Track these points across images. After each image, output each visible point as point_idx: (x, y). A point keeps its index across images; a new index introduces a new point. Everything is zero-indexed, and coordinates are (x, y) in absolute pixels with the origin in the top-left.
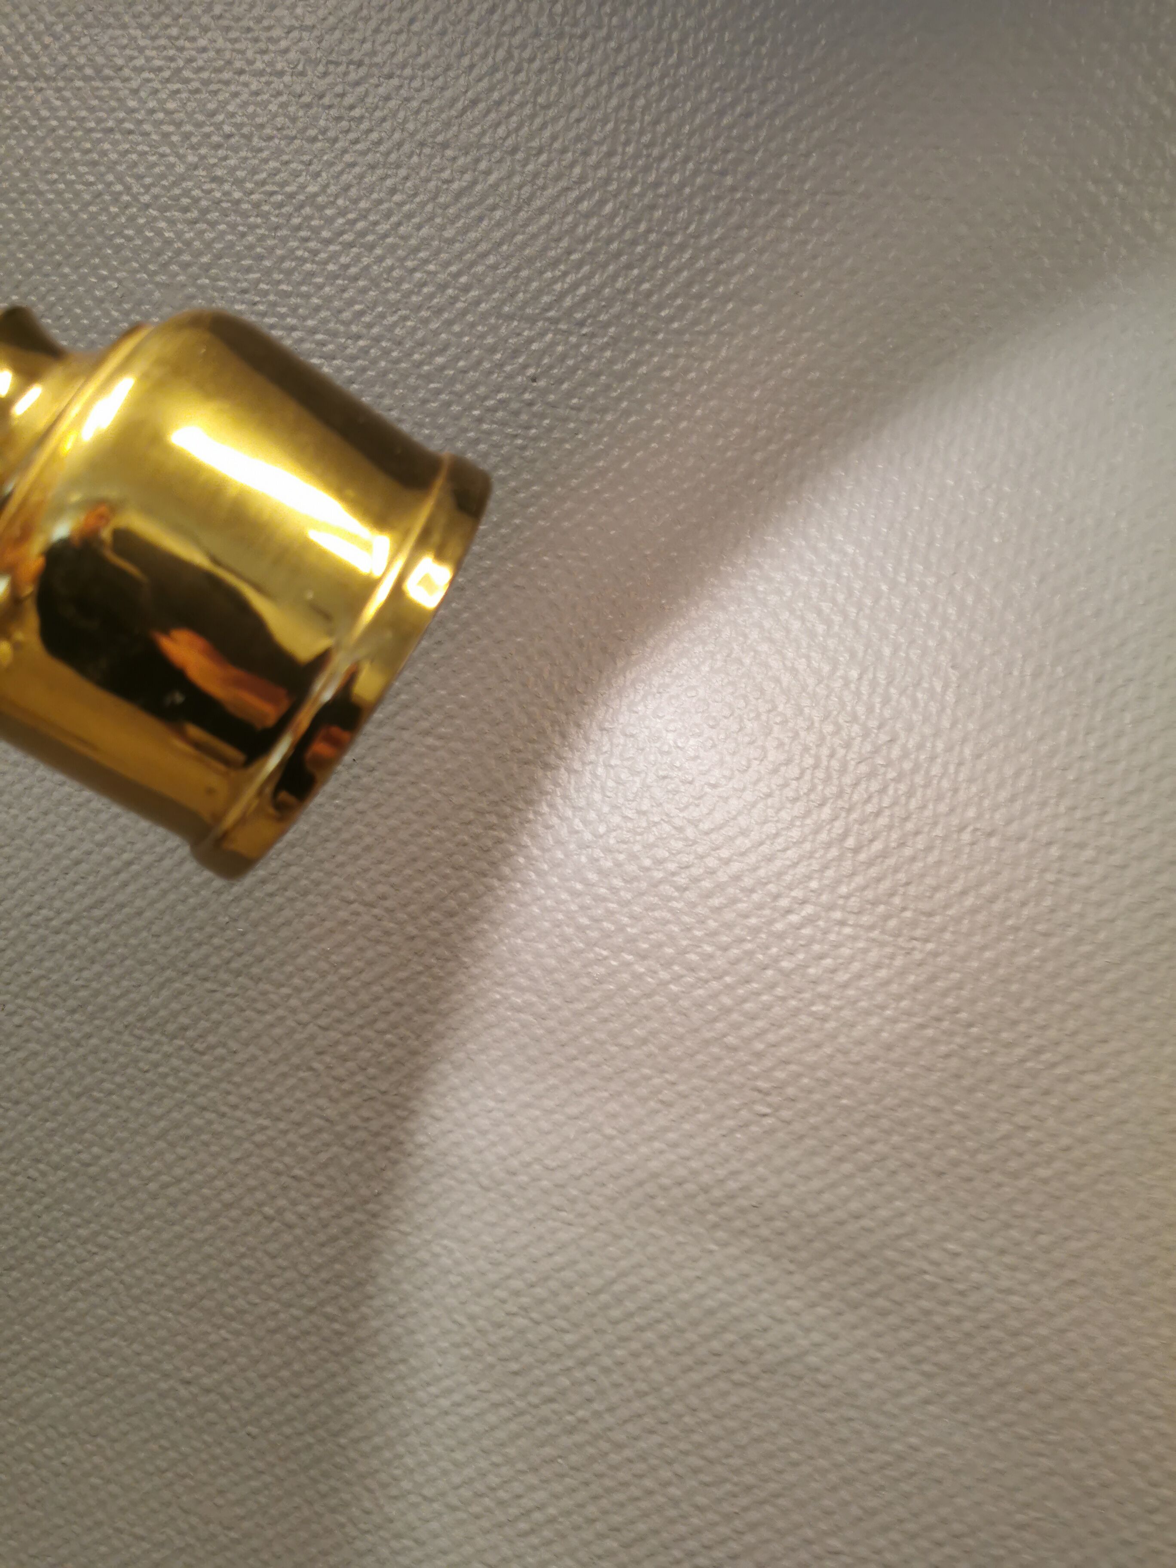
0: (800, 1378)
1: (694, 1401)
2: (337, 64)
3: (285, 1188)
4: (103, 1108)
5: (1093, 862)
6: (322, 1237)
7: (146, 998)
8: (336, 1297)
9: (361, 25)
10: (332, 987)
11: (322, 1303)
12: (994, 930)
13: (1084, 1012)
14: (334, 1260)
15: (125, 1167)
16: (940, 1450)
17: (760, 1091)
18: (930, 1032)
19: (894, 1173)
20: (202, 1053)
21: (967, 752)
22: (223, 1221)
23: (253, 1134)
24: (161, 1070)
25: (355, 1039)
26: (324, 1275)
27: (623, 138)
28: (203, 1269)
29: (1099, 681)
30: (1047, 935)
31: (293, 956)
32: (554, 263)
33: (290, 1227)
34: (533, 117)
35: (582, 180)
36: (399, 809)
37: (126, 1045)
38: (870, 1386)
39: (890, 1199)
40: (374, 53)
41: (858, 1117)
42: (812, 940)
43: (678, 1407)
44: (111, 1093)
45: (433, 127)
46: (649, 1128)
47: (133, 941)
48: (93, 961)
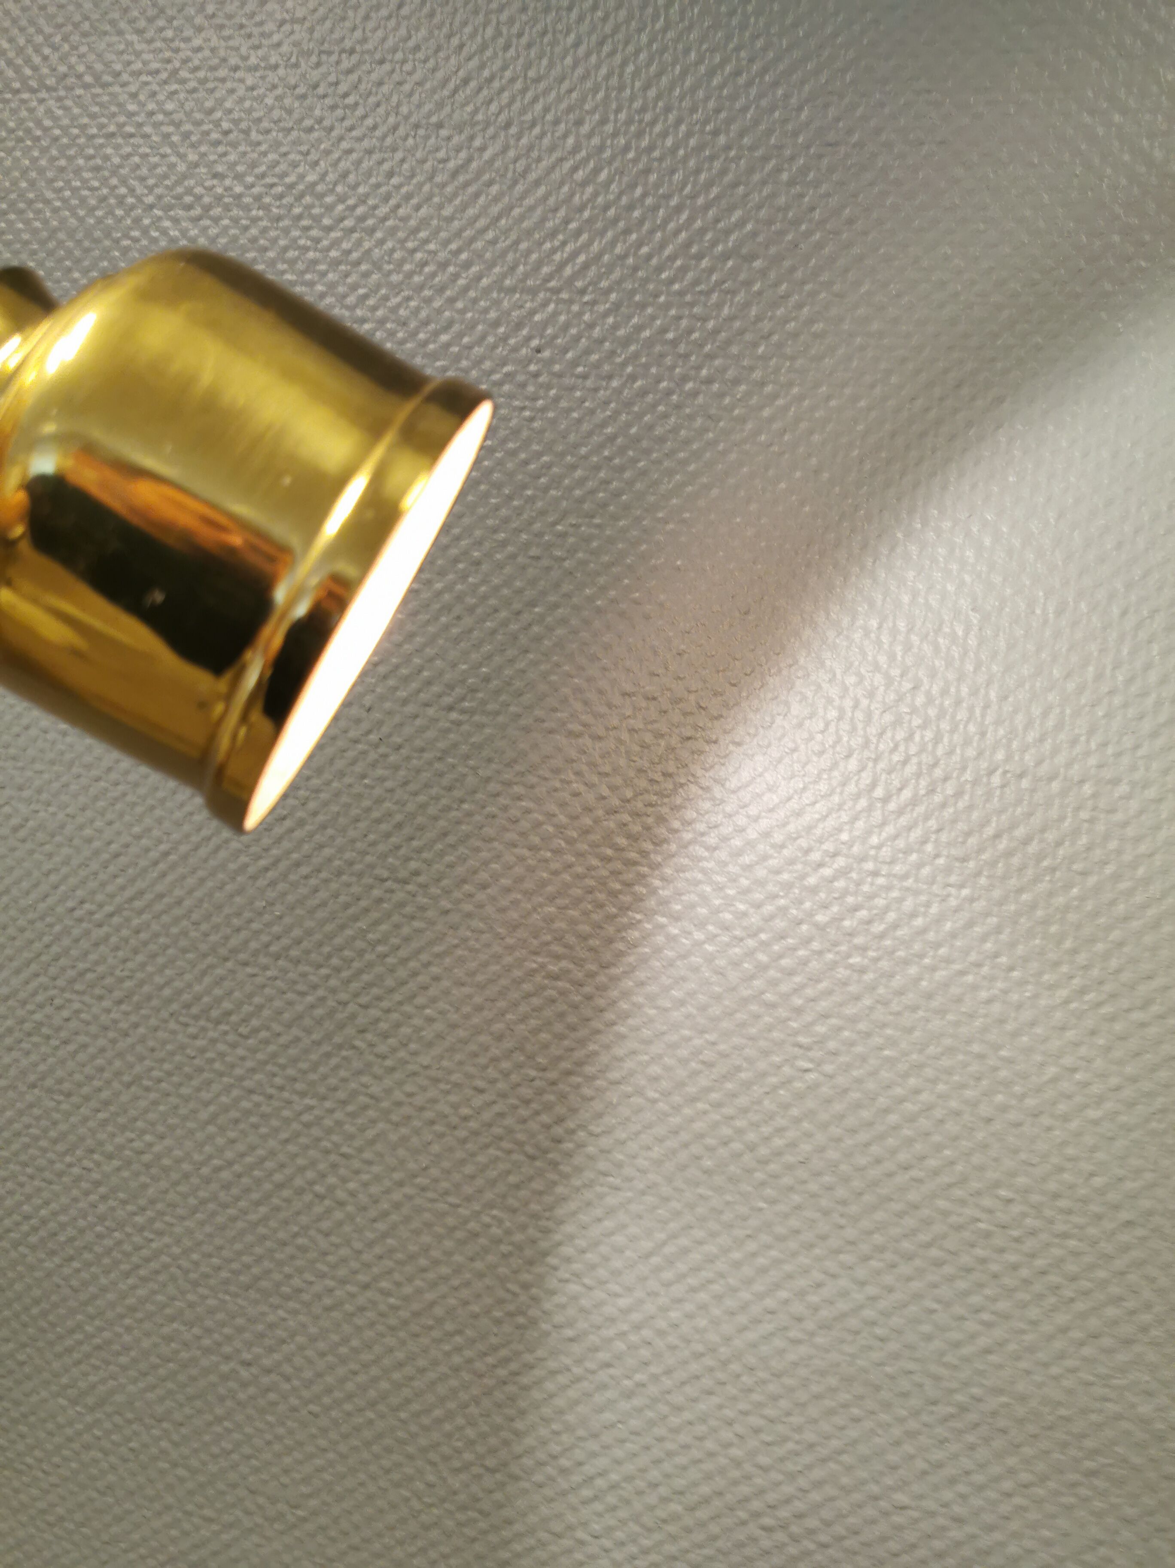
0: (857, 1333)
1: (751, 1360)
2: (329, 53)
3: (334, 1166)
4: (153, 1096)
5: (1128, 797)
6: (373, 1213)
7: (189, 986)
8: (390, 1272)
9: (351, 13)
10: (370, 965)
11: (376, 1279)
12: (1030, 872)
13: (1126, 949)
14: (385, 1235)
15: (178, 1153)
16: (1004, 1399)
17: (800, 1046)
18: (970, 978)
19: (942, 1121)
20: (246, 1037)
21: (993, 695)
22: (275, 1201)
23: (300, 1114)
24: (210, 1055)
25: (395, 1016)
26: (378, 1250)
27: (614, 106)
28: (258, 1250)
29: (1124, 613)
30: (1084, 874)
31: (330, 937)
32: (553, 234)
33: (341, 1204)
34: (524, 91)
35: (576, 149)
36: (427, 786)
37: (174, 1032)
38: (928, 1338)
39: (939, 1148)
40: (365, 40)
41: (902, 1067)
42: (845, 892)
43: (735, 1367)
44: (160, 1081)
45: (427, 107)
46: (691, 1090)
47: (174, 930)
48: (136, 952)
